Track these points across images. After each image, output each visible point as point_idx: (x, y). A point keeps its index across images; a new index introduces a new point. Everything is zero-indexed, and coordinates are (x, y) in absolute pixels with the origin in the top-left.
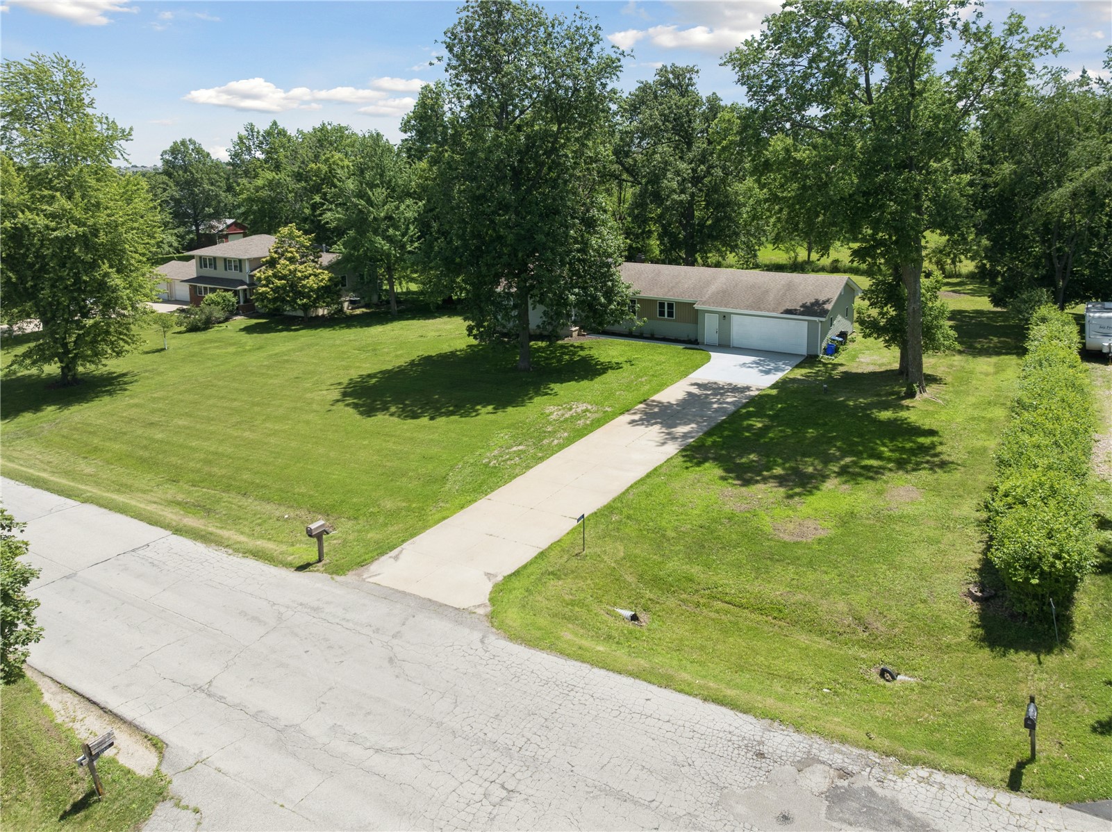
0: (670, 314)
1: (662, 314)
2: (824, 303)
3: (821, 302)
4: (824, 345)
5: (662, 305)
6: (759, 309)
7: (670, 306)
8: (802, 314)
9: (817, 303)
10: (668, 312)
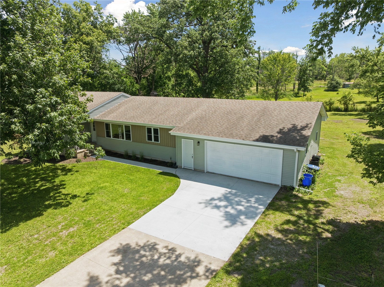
0: (156, 139)
1: (150, 138)
2: (303, 128)
3: (299, 127)
4: (300, 176)
5: (149, 130)
6: (231, 135)
7: (156, 131)
8: (279, 141)
9: (294, 128)
10: (154, 136)
